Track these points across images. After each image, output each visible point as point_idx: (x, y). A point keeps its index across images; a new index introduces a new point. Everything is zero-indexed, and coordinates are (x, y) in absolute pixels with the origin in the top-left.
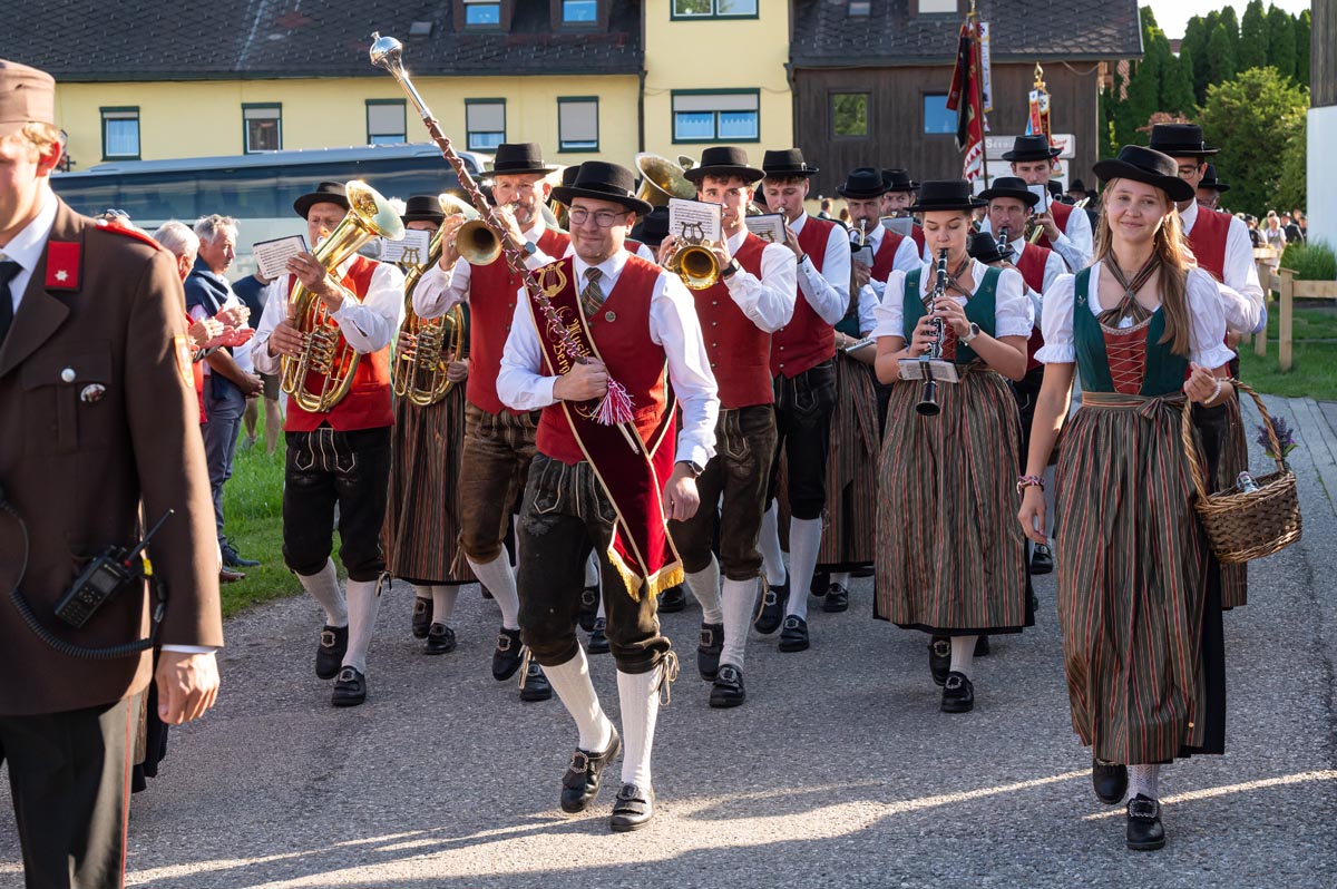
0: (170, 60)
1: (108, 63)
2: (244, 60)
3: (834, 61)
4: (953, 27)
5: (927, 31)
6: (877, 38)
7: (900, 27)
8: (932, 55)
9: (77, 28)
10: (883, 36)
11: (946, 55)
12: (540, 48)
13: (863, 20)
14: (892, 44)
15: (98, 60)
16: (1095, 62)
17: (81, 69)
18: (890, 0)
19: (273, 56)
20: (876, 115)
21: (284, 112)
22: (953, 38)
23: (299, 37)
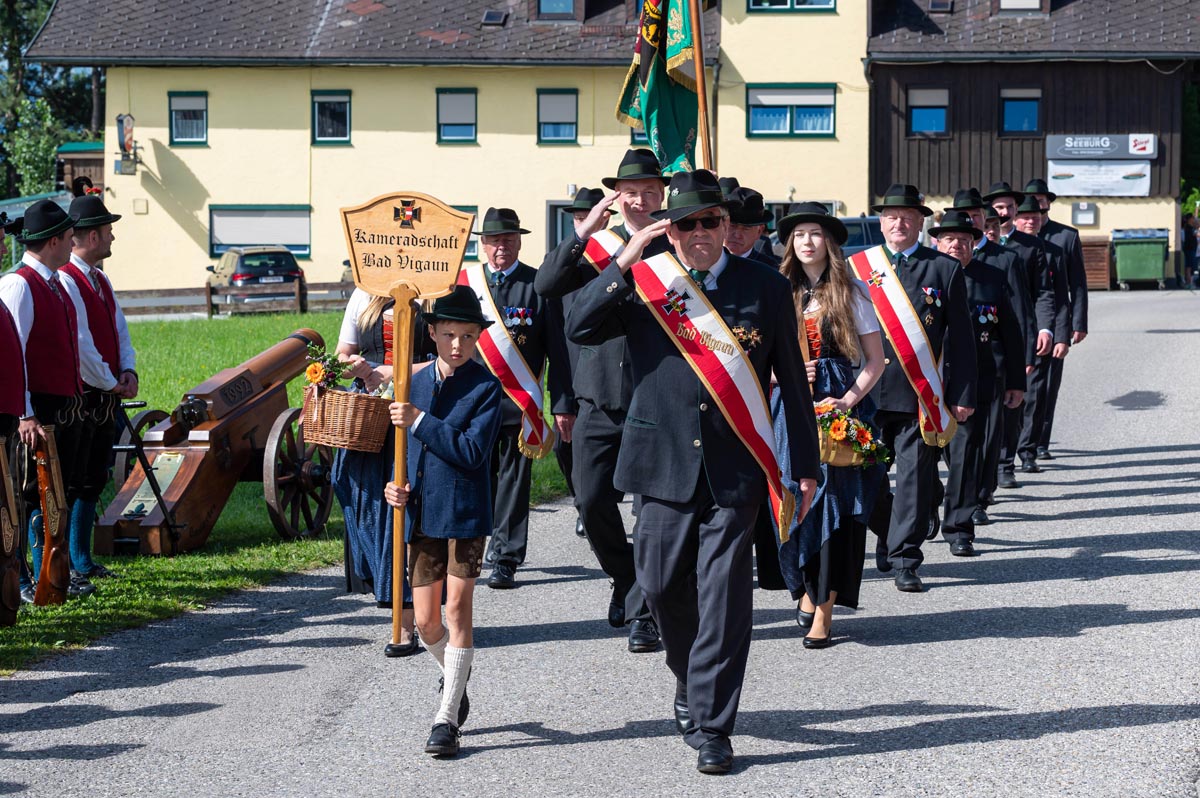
0: (239, 44)
1: (176, 47)
2: (314, 48)
3: (913, 56)
4: (1035, 23)
5: (1008, 27)
6: (957, 34)
7: (980, 23)
8: (1012, 52)
9: (147, 11)
10: (962, 32)
11: (1028, 52)
12: (614, 38)
13: (943, 15)
14: (972, 40)
15: (167, 44)
16: (1182, 61)
17: (148, 54)
19: (343, 42)
20: (954, 111)
21: (353, 98)
22: (1034, 34)
23: (370, 24)
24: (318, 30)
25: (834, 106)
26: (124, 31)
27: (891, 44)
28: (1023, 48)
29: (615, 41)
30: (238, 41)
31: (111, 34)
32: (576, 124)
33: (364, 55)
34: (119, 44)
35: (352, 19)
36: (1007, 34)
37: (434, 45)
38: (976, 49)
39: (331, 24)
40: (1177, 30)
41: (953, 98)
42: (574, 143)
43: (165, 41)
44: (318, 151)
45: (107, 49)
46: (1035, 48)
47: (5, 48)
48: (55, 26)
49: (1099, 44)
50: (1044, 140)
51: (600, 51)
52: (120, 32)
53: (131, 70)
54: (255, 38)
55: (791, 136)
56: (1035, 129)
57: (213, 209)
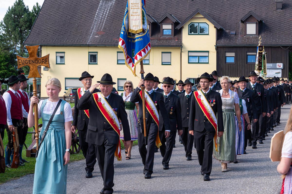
0: (72, 41)
1: (58, 42)
2: (89, 42)
3: (226, 45)
4: (255, 38)
5: (248, 38)
6: (237, 40)
7: (242, 38)
8: (249, 44)
9: (51, 34)
10: (238, 39)
12: (158, 40)
13: (233, 36)
14: (240, 41)
15: (56, 41)
16: (288, 47)
17: (52, 43)
18: (240, 31)
19: (96, 41)
20: (236, 58)
21: (98, 54)
22: (254, 40)
23: (102, 37)
24: (90, 38)
25: (208, 56)
26: (46, 38)
27: (221, 42)
28: (252, 43)
29: (158, 41)
31: (43, 39)
32: (149, 60)
33: (100, 44)
34: (44, 41)
35: (98, 36)
36: (248, 40)
37: (116, 42)
38: (241, 43)
39: (93, 37)
40: (288, 39)
41: (236, 55)
42: (149, 64)
43: (55, 40)
44: (90, 65)
45: (42, 42)
46: (255, 43)
47: (20, 42)
49: (269, 43)
51: (154, 43)
53: (47, 47)
54: (76, 40)
55: (199, 63)
56: (255, 62)
57: (66, 79)
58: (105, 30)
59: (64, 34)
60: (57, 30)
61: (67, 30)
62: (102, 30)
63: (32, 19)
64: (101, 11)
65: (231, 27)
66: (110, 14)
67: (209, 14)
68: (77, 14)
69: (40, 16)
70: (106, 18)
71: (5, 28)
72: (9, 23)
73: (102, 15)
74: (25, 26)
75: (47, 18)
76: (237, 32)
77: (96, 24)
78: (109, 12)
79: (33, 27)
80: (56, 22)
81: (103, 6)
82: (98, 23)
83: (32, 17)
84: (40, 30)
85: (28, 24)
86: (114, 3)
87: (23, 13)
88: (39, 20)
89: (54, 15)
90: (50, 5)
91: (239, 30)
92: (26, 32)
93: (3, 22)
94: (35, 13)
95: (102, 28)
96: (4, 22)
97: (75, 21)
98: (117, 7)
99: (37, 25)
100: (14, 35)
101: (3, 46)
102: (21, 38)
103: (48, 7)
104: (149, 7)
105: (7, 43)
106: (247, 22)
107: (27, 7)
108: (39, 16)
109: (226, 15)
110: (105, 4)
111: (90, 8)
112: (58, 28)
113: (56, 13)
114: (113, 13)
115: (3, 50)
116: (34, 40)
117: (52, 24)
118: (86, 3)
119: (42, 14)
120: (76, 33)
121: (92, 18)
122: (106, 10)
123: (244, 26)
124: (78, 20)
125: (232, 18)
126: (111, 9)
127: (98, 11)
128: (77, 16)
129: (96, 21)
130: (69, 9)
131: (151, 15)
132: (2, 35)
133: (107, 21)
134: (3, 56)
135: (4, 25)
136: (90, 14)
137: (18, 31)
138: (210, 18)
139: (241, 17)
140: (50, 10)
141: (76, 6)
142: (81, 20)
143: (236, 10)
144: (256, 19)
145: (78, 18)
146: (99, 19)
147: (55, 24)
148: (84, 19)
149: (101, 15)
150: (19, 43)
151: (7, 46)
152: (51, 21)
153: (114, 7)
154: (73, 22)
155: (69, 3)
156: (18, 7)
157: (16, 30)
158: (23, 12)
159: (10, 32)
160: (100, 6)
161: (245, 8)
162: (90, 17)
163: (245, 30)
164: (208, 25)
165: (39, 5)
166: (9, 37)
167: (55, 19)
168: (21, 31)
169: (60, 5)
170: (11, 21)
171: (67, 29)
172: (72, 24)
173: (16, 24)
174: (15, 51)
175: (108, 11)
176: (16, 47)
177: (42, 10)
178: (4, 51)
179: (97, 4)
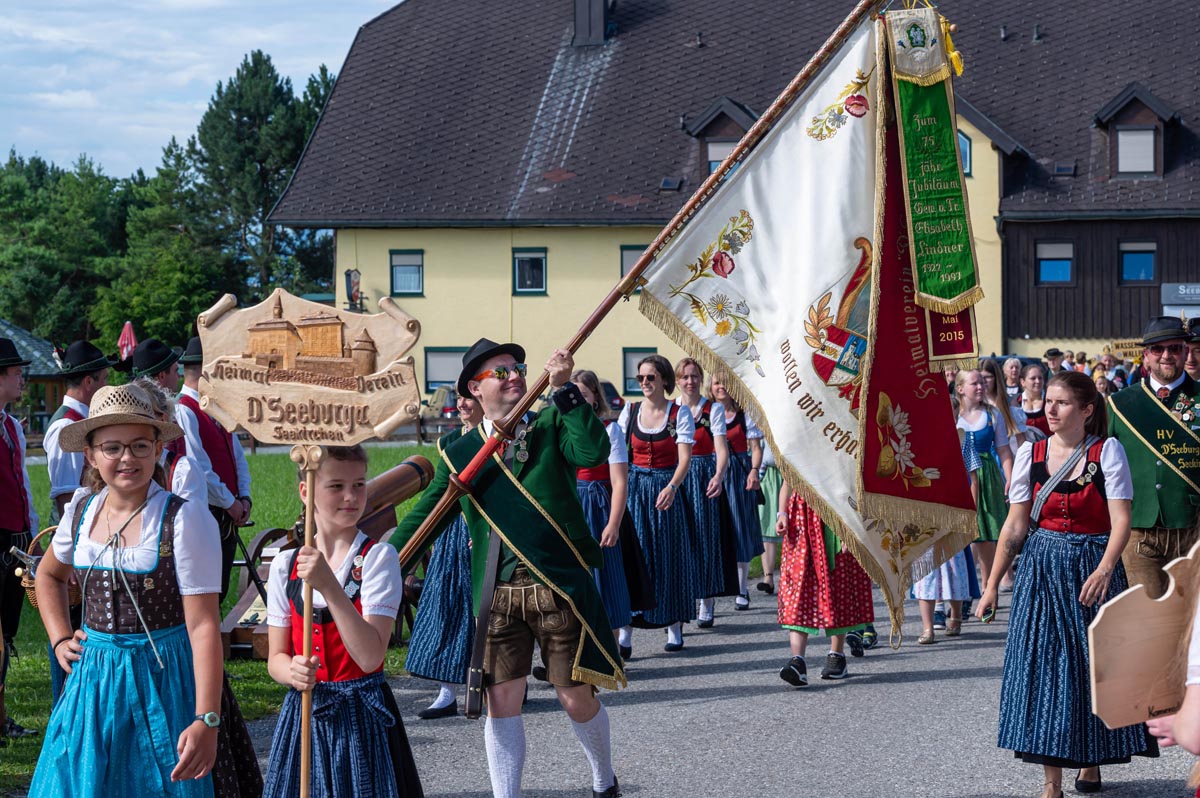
0: (450, 209)
1: (396, 212)
2: (514, 210)
3: (1040, 214)
4: (1150, 185)
5: (1126, 188)
6: (1080, 195)
7: (1101, 185)
8: (1129, 210)
9: (372, 181)
10: (1085, 192)
11: (1143, 210)
13: (1067, 178)
14: (1093, 200)
15: (389, 208)
17: (372, 218)
18: (1092, 160)
19: (540, 206)
20: (1078, 263)
21: (549, 255)
22: (1149, 194)
23: (563, 190)
24: (519, 196)
26: (352, 197)
27: (1020, 204)
28: (1139, 206)
30: (449, 206)
31: (342, 200)
33: (556, 217)
34: (348, 209)
35: (547, 186)
36: (1124, 194)
37: (618, 207)
38: (1096, 207)
39: (531, 190)
41: (1076, 251)
43: (387, 206)
44: (518, 300)
45: (337, 214)
46: (1150, 206)
47: (260, 214)
48: (294, 194)
50: (1160, 287)
52: (348, 199)
53: (357, 231)
54: (465, 202)
56: (1152, 278)
57: (428, 350)
58: (574, 164)
59: (421, 180)
60: (396, 166)
61: (433, 168)
62: (563, 163)
63: (304, 127)
64: (558, 94)
65: (1057, 145)
66: (594, 105)
67: (973, 98)
68: (470, 105)
69: (331, 116)
70: (577, 120)
71: (206, 165)
72: (221, 144)
73: (562, 109)
74: (278, 152)
75: (357, 123)
76: (1079, 164)
77: (541, 143)
78: (590, 97)
79: (306, 159)
80: (390, 137)
81: (566, 73)
82: (549, 139)
83: (303, 122)
84: (329, 169)
85: (290, 145)
86: (608, 63)
87: (270, 105)
88: (327, 130)
89: (383, 112)
90: (367, 75)
91: (1089, 157)
92: (284, 178)
93: (197, 139)
94: (317, 104)
95: (565, 157)
96: (202, 142)
97: (462, 133)
98: (619, 76)
99: (317, 148)
100: (239, 189)
101: (196, 230)
102: (265, 198)
103: (360, 81)
104: (742, 75)
105: (212, 219)
106: (1118, 127)
107: (284, 81)
108: (325, 116)
109: (1038, 100)
110: (575, 67)
111: (518, 82)
112: (399, 159)
113: (390, 104)
114: (606, 98)
115: (198, 247)
116: (309, 206)
117: (376, 144)
118: (503, 63)
119: (337, 109)
120: (466, 177)
121: (524, 121)
122: (578, 88)
123: (1108, 140)
124: (472, 129)
125: (1062, 111)
126: (597, 84)
127: (546, 92)
128: (467, 115)
129: (542, 132)
130: (439, 87)
131: (750, 103)
132: (195, 190)
133: (584, 131)
134: (199, 270)
135: (200, 153)
136: (520, 104)
137: (251, 174)
138: (976, 113)
139: (1098, 107)
140: (369, 92)
141: (465, 76)
142: (484, 129)
143: (1075, 81)
144: (1155, 114)
145: (474, 123)
146: (553, 124)
147: (386, 145)
148: (497, 125)
149: (558, 109)
150: (257, 220)
151: (213, 231)
152: (373, 134)
153: (609, 77)
154: (453, 136)
155: (440, 63)
156: (253, 82)
157: (247, 168)
158: (270, 100)
159: (222, 179)
160: (555, 74)
161: (1110, 73)
162: (516, 117)
163: (1111, 156)
164: (970, 140)
165: (329, 75)
166: (219, 197)
167: (384, 127)
168: (264, 175)
169: (405, 74)
170: (226, 135)
171: (429, 162)
172: (450, 144)
173: (246, 148)
174: (243, 250)
175: (586, 91)
176: (245, 235)
177: (337, 94)
178: (202, 249)
179: (546, 68)
